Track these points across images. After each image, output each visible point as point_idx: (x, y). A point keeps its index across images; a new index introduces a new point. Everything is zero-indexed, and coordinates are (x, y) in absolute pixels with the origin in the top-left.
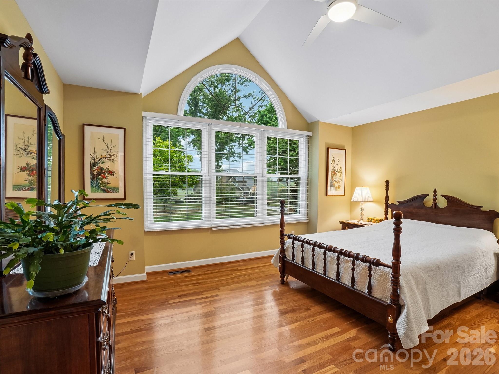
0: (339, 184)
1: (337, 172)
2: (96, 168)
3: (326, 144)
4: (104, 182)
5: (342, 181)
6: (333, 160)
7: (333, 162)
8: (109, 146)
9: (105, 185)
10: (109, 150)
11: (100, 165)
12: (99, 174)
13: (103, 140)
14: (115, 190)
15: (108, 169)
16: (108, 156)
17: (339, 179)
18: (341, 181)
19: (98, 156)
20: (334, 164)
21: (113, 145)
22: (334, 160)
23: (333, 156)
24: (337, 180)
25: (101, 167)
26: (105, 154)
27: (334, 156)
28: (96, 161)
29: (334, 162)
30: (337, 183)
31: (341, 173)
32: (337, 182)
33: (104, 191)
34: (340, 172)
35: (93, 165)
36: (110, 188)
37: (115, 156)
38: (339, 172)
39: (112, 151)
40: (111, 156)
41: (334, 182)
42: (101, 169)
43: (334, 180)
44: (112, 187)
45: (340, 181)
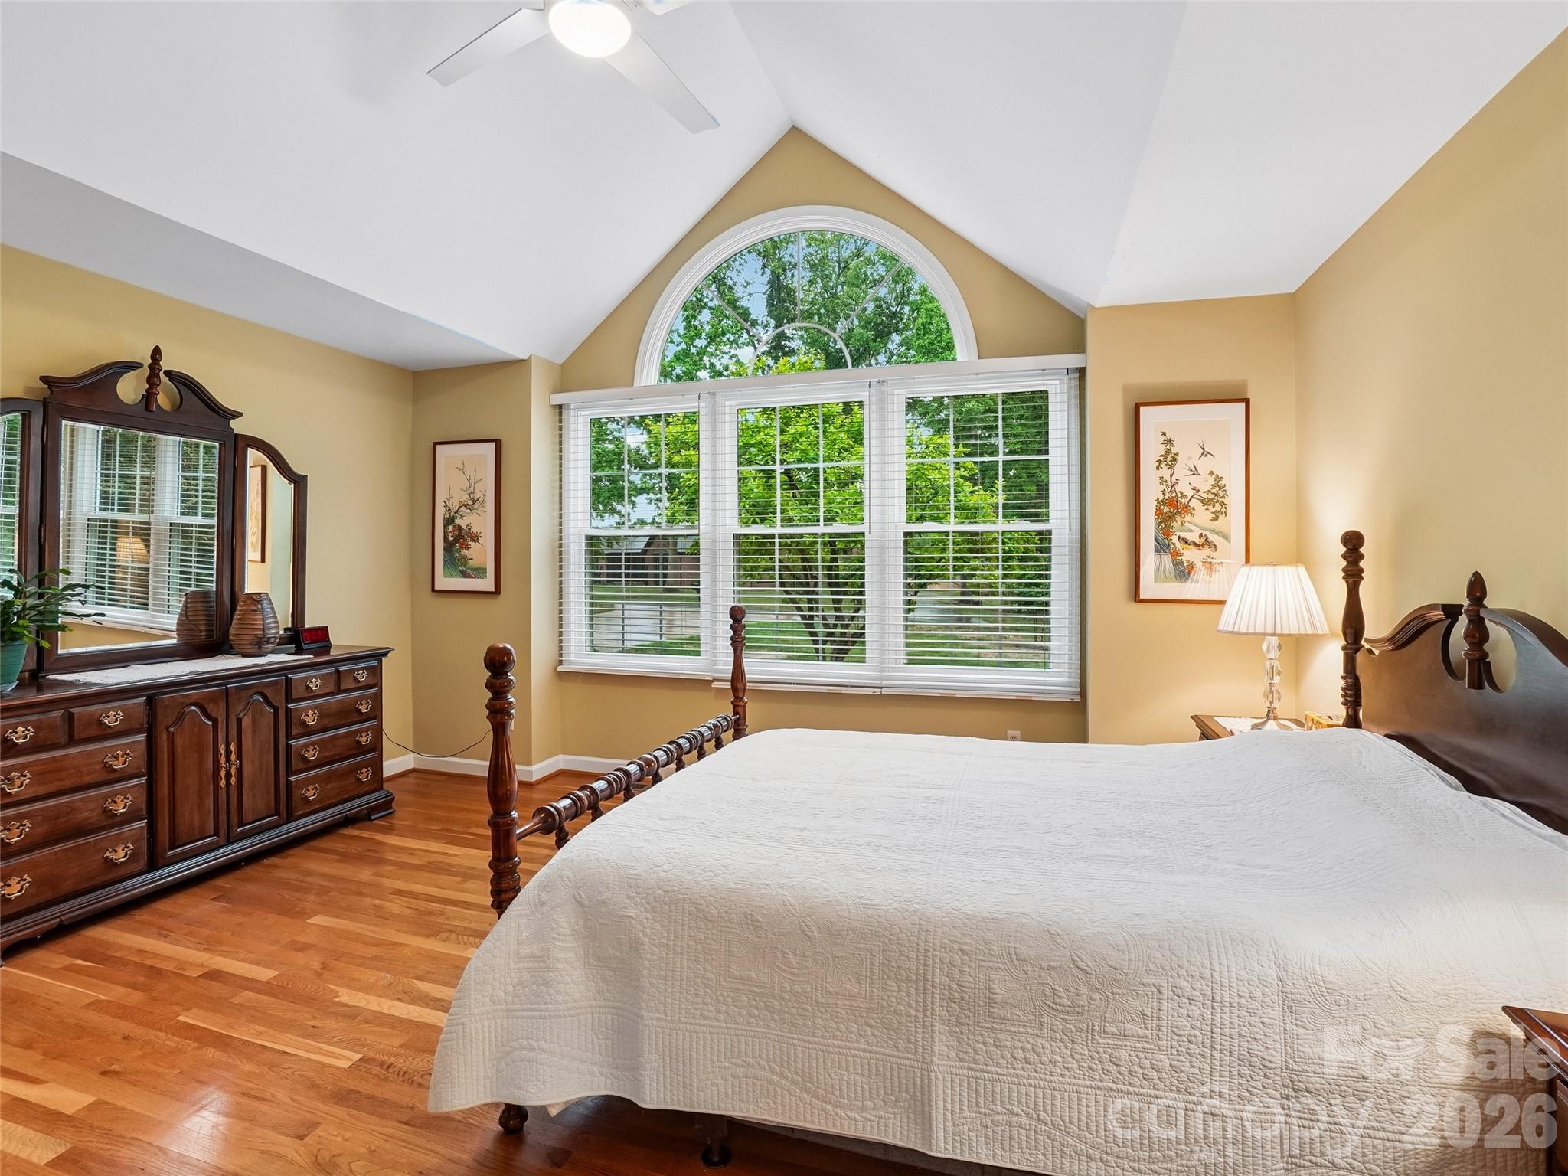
0: (1206, 551)
1: (1194, 503)
2: (451, 527)
3: (1127, 390)
4: (464, 557)
5: (1227, 537)
6: (1168, 451)
7: (1169, 458)
8: (472, 481)
9: (465, 561)
10: (472, 488)
11: (458, 521)
12: (456, 540)
13: (462, 470)
14: (480, 572)
15: (470, 529)
16: (470, 502)
17: (1205, 533)
18: (1224, 541)
19: (455, 505)
20: (1171, 467)
21: (478, 478)
22: (1174, 450)
23: (1164, 434)
24: (1193, 537)
25: (459, 526)
26: (465, 498)
27: (1168, 436)
28: (452, 514)
29: (1174, 460)
30: (1194, 550)
31: (1223, 504)
32: (1196, 545)
33: (465, 575)
34: (1215, 500)
35: (449, 521)
36: (474, 570)
37: (481, 500)
38: (1206, 502)
39: (477, 491)
40: (474, 502)
41: (1179, 546)
42: (460, 528)
43: (1174, 539)
44: (475, 566)
45: (1212, 537)
